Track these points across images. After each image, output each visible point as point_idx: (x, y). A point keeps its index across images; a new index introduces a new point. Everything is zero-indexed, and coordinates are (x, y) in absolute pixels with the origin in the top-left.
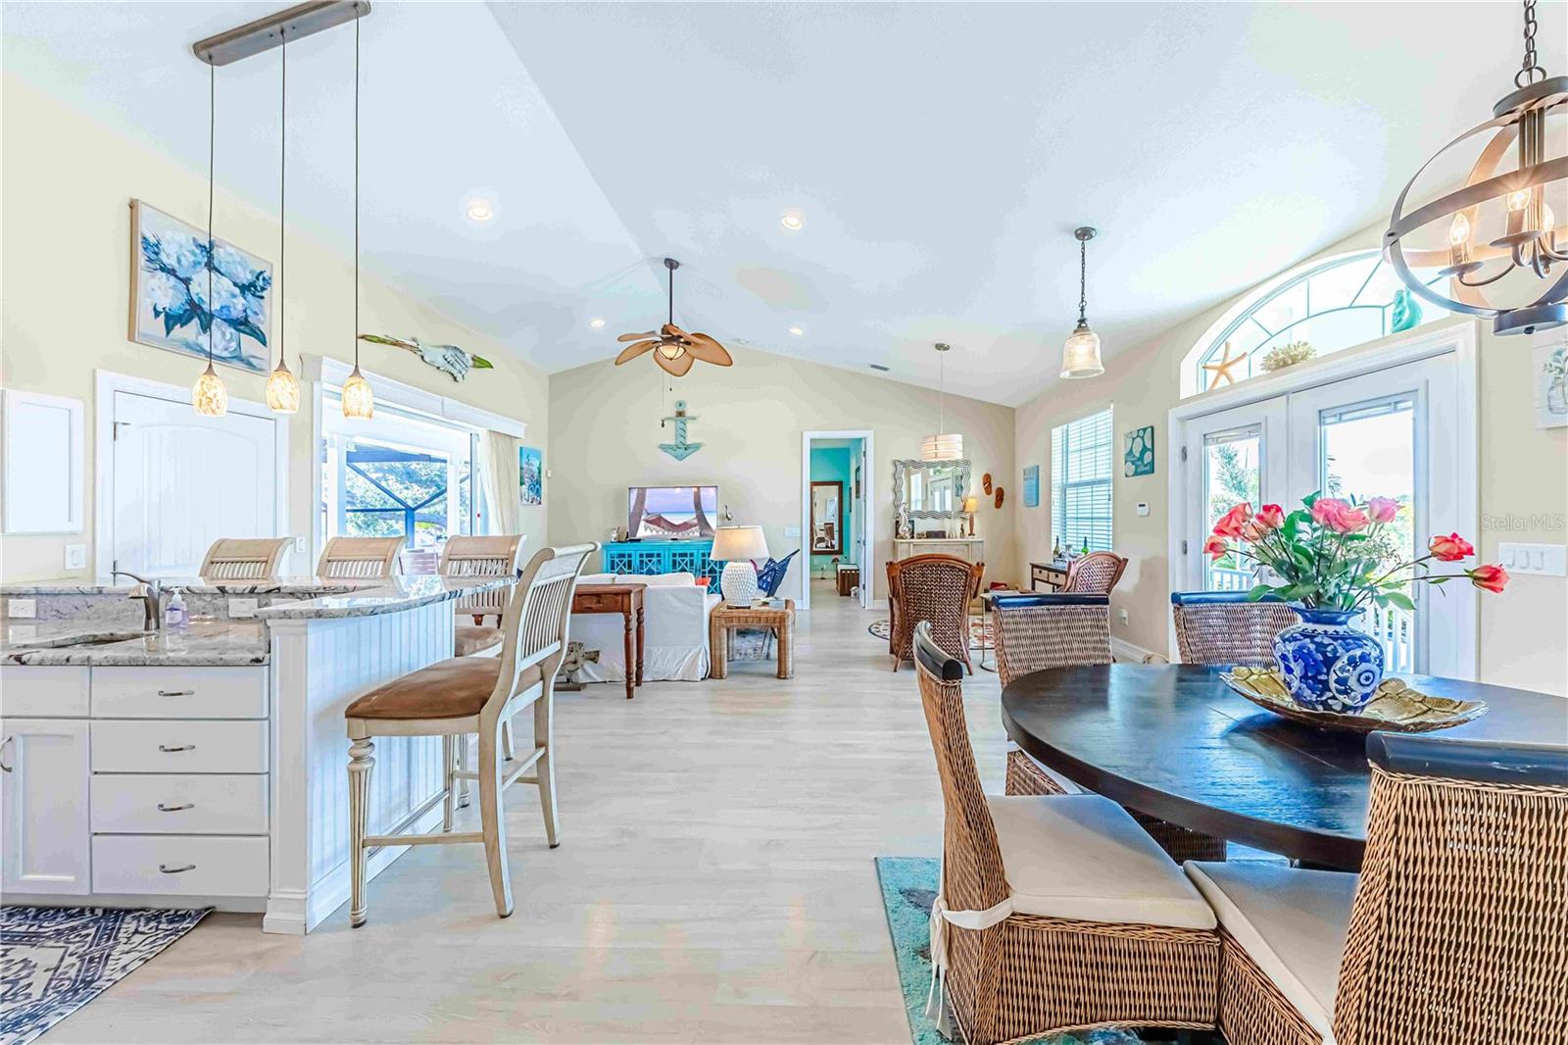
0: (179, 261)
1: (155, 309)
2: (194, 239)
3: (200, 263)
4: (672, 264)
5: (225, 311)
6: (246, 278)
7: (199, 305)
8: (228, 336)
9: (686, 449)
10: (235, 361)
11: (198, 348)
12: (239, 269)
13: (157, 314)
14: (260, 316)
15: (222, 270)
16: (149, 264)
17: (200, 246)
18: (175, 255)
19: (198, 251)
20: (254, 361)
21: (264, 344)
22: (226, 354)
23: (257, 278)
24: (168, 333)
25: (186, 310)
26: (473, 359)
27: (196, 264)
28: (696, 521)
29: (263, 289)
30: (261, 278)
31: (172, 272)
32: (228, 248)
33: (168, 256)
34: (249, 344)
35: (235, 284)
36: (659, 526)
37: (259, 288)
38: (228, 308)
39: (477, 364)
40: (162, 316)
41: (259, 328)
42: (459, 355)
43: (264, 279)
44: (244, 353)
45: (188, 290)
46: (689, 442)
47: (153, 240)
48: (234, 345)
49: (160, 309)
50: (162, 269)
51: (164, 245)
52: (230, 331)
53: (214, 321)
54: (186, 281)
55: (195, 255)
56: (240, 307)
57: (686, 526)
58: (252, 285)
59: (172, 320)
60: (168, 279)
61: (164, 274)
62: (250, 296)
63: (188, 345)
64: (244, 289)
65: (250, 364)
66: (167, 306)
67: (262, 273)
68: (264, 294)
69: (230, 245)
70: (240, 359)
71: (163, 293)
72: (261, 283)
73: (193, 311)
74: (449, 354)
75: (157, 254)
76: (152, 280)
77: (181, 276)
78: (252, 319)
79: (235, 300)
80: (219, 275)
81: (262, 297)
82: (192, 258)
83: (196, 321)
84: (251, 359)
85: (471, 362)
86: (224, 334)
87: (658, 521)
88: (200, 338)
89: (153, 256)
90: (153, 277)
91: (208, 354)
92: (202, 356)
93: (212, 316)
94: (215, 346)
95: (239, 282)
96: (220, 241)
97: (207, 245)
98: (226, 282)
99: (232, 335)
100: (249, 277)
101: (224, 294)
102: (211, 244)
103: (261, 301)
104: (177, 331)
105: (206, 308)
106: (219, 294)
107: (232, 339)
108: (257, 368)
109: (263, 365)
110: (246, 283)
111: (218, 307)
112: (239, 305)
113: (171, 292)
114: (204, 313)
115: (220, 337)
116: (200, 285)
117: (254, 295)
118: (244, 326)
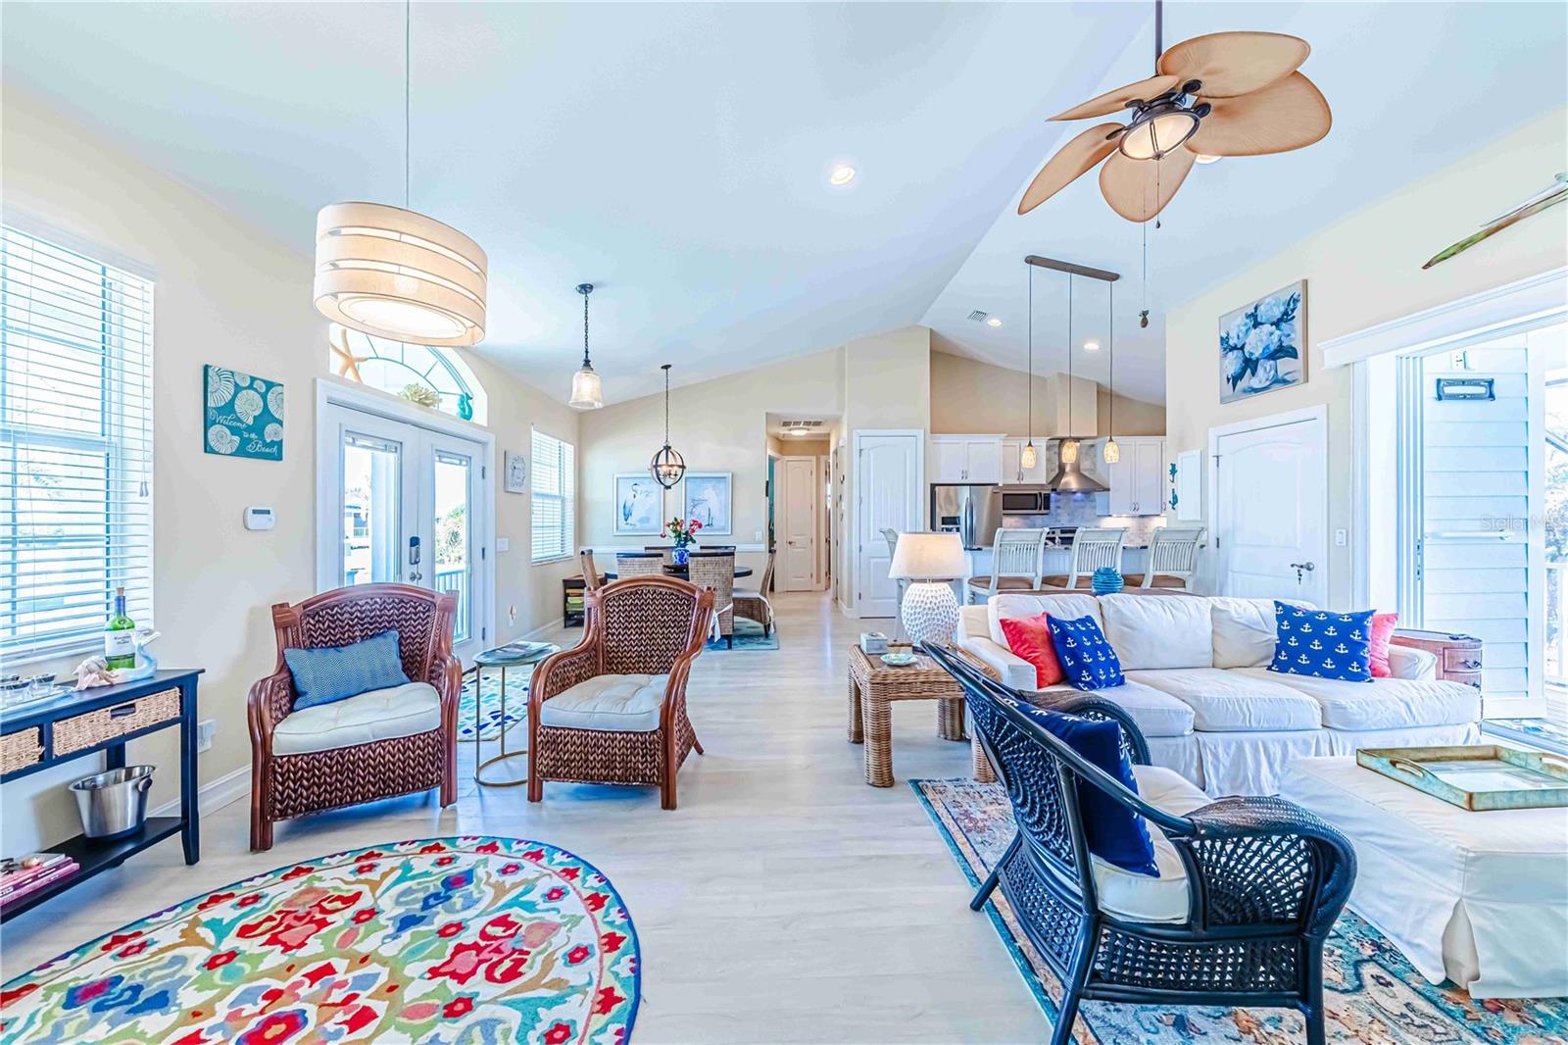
0: (1238, 337)
1: (1227, 378)
2: (1246, 314)
3: (1250, 328)
5: (1266, 350)
6: (1277, 313)
7: (1250, 359)
8: (1269, 368)
10: (1275, 386)
11: (1248, 390)
12: (1275, 309)
13: (1228, 380)
14: (1292, 335)
15: (1263, 321)
16: (1224, 352)
17: (1248, 316)
18: (1236, 335)
19: (1248, 320)
20: (1287, 378)
21: (1297, 356)
22: (1268, 383)
23: (1289, 305)
24: (1234, 389)
25: (1243, 367)
27: (1247, 331)
29: (1293, 310)
30: (1292, 302)
31: (1235, 348)
32: (1267, 301)
33: (1233, 339)
34: (1285, 365)
35: (1272, 324)
37: (1290, 313)
38: (1267, 347)
40: (1231, 380)
41: (1291, 347)
43: (1294, 300)
44: (1281, 374)
45: (1243, 352)
47: (1224, 335)
48: (1272, 373)
49: (1230, 376)
50: (1230, 350)
51: (1230, 334)
52: (1268, 365)
53: (1259, 364)
54: (1242, 348)
55: (1245, 324)
56: (1276, 340)
58: (1286, 313)
59: (1235, 379)
60: (1233, 354)
61: (1231, 353)
62: (1283, 325)
63: (1245, 391)
64: (1277, 324)
65: (1285, 382)
66: (1232, 372)
67: (1292, 296)
68: (1294, 314)
69: (1267, 297)
70: (1279, 380)
71: (1233, 363)
72: (1292, 306)
73: (1250, 364)
75: (1227, 343)
76: (1226, 361)
77: (1240, 346)
78: (1286, 343)
79: (1273, 337)
80: (1261, 326)
81: (1294, 317)
82: (1244, 329)
83: (1249, 371)
86: (1266, 369)
88: (1250, 382)
89: (1226, 346)
90: (1227, 358)
91: (1256, 391)
92: (1253, 394)
93: (1258, 360)
94: (1260, 382)
95: (1275, 320)
96: (1261, 300)
97: (1253, 311)
98: (1267, 328)
99: (1270, 366)
100: (1282, 309)
101: (1265, 338)
102: (1256, 308)
103: (1291, 322)
104: (1240, 385)
105: (1254, 357)
106: (1262, 340)
107: (1271, 370)
108: (1296, 380)
109: (1300, 375)
110: (1279, 316)
111: (1262, 350)
112: (1275, 338)
113: (1235, 361)
114: (1254, 361)
115: (1263, 373)
116: (1250, 344)
117: (1286, 321)
118: (1280, 352)
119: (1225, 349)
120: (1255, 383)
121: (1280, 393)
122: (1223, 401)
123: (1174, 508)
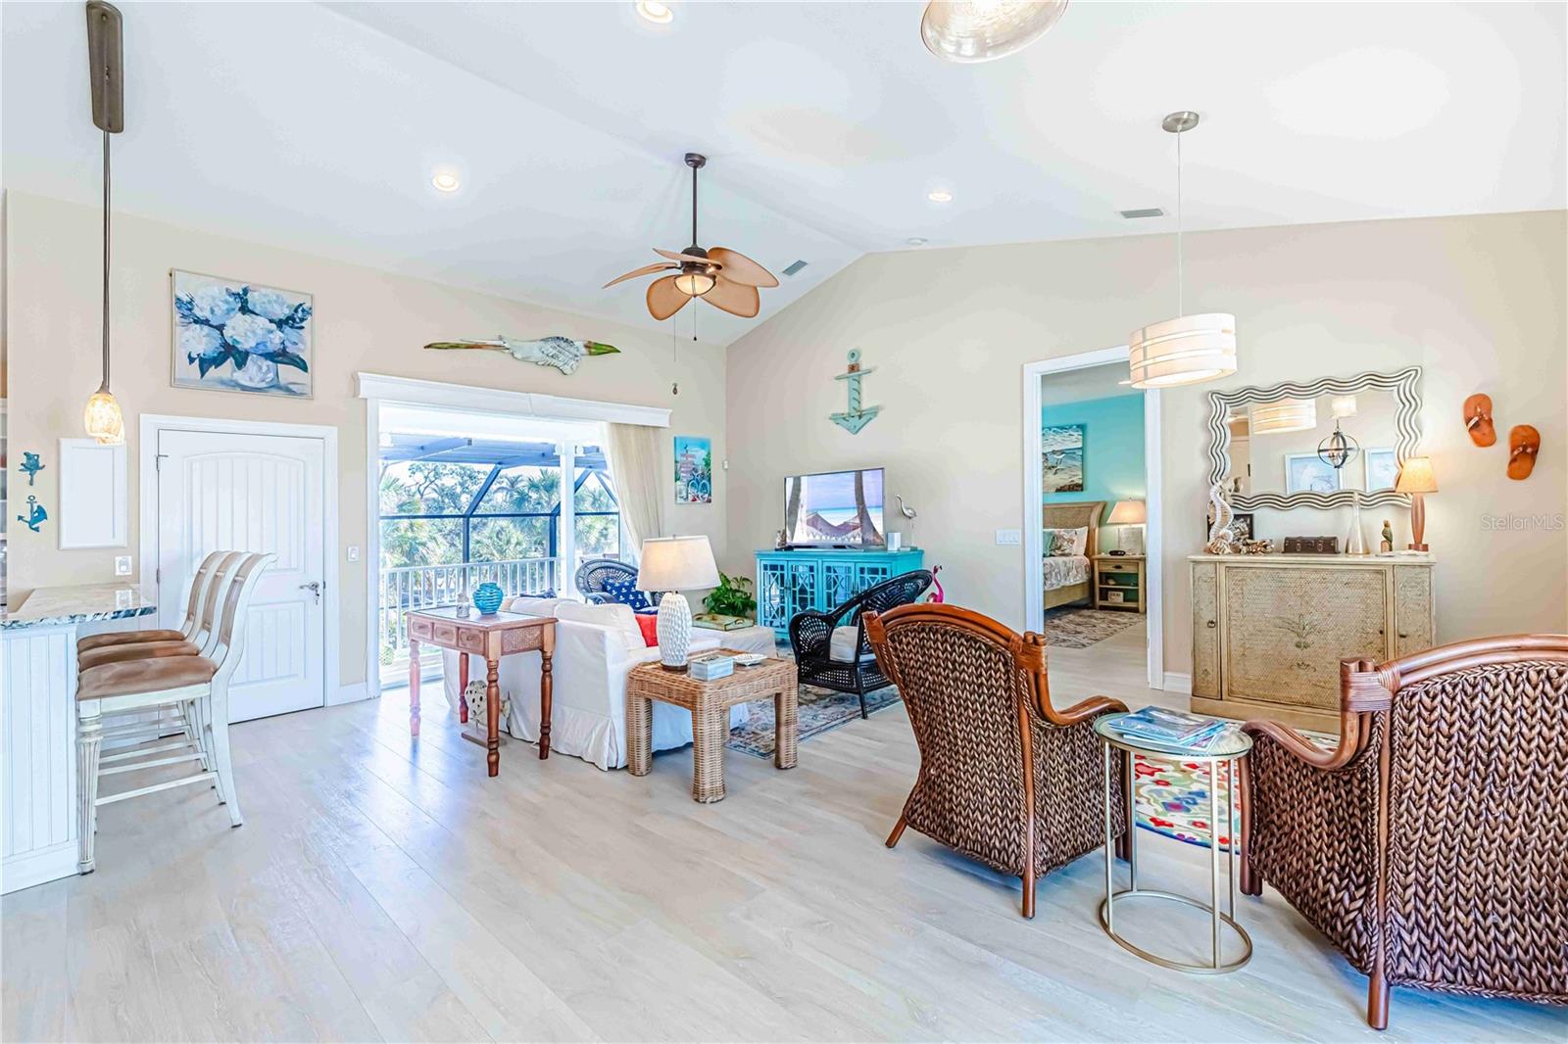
0: (212, 311)
1: (189, 356)
2: (227, 290)
3: (234, 309)
4: (696, 161)
5: (261, 347)
6: (282, 312)
7: (234, 346)
8: (265, 369)
9: (860, 415)
10: (273, 390)
11: (233, 384)
12: (276, 306)
13: (192, 360)
14: (301, 346)
15: (257, 312)
16: (183, 320)
17: (233, 294)
18: (209, 308)
19: (231, 299)
20: (294, 387)
21: (305, 369)
22: (263, 385)
23: (296, 311)
24: (202, 376)
25: (221, 352)
26: (586, 346)
27: (229, 311)
29: (302, 320)
30: (300, 310)
31: (206, 322)
32: (263, 291)
33: (201, 310)
34: (288, 373)
35: (271, 321)
37: (298, 320)
38: (264, 343)
39: (593, 350)
40: (197, 362)
41: (298, 356)
42: (563, 344)
43: (303, 311)
44: (283, 381)
45: (222, 335)
46: (865, 406)
47: (186, 299)
48: (271, 375)
49: (194, 355)
50: (196, 322)
51: (197, 301)
52: (266, 364)
53: (249, 358)
54: (220, 328)
55: (227, 302)
56: (277, 341)
57: (847, 528)
58: (291, 318)
59: (205, 363)
60: (202, 329)
61: (198, 326)
62: (287, 329)
63: (223, 382)
65: (290, 391)
66: (201, 352)
67: (301, 305)
68: (303, 324)
69: (264, 286)
70: (278, 387)
71: (202, 342)
72: (300, 314)
73: (232, 353)
74: (549, 348)
75: (190, 310)
76: (187, 333)
77: (215, 324)
78: (291, 349)
79: (271, 336)
80: (254, 316)
81: (302, 328)
82: (225, 307)
83: (231, 360)
84: (291, 386)
85: (584, 350)
86: (260, 368)
87: (815, 521)
88: (235, 374)
89: (187, 313)
90: (187, 330)
91: (244, 388)
92: (239, 389)
93: (247, 354)
94: (251, 379)
95: (276, 318)
96: (255, 285)
97: (241, 292)
98: (262, 321)
99: (268, 366)
100: (287, 312)
101: (259, 332)
102: (246, 291)
103: (300, 331)
104: (212, 372)
105: (241, 347)
106: (254, 332)
107: (268, 371)
108: (302, 394)
109: (307, 390)
110: (283, 317)
111: (254, 345)
112: (276, 339)
113: (204, 340)
114: (239, 352)
115: (256, 371)
116: (234, 329)
117: (292, 327)
118: (281, 356)
119: (185, 316)
120: (240, 376)
121: (277, 401)
122: (174, 381)
123: (37, 529)
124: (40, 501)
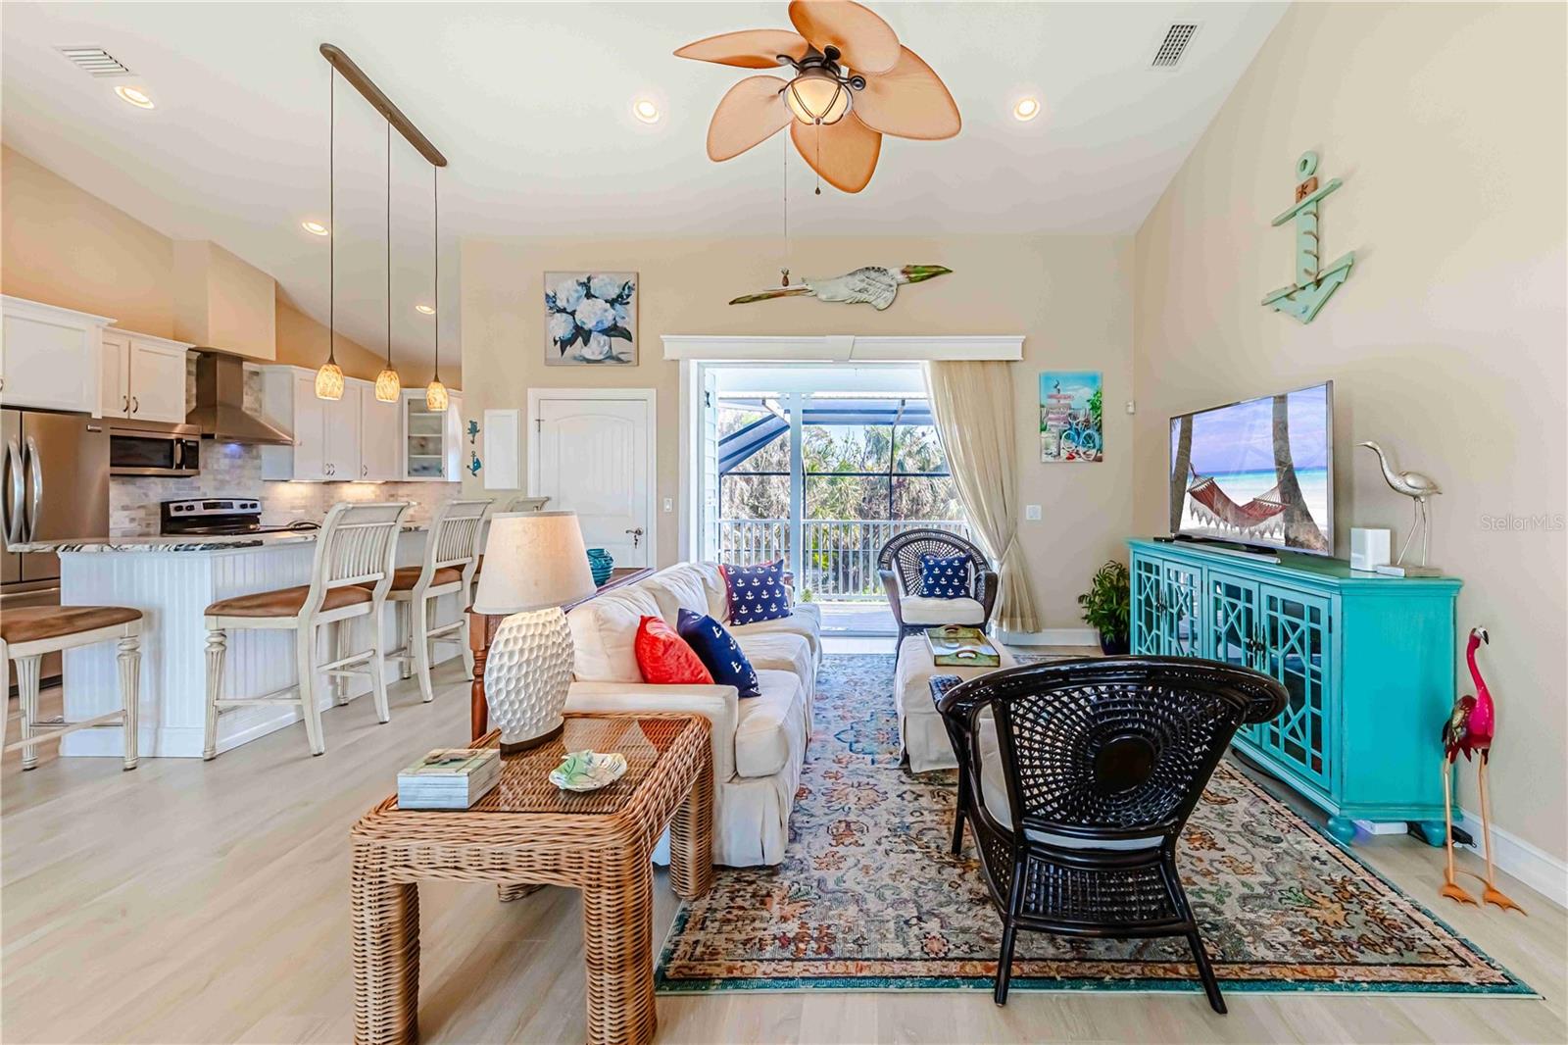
0: (568, 301)
1: (555, 340)
2: (577, 281)
3: (582, 296)
5: (600, 325)
6: (613, 293)
7: (582, 327)
8: (602, 342)
9: (1318, 283)
10: (608, 362)
11: (580, 358)
12: (609, 287)
13: (556, 342)
14: (627, 319)
15: (597, 295)
16: (550, 311)
17: (581, 283)
18: (566, 298)
19: (580, 288)
20: (622, 357)
21: (630, 339)
22: (602, 357)
23: (624, 289)
24: (562, 354)
25: (573, 334)
26: (903, 272)
27: (579, 298)
28: (1277, 498)
29: (628, 296)
30: (626, 287)
31: (564, 311)
32: (601, 277)
33: (561, 300)
34: (618, 344)
35: (606, 301)
36: (1211, 507)
37: (625, 297)
38: (601, 322)
39: (913, 275)
40: (559, 343)
41: (625, 329)
42: (873, 274)
43: (629, 288)
44: (615, 352)
45: (574, 319)
47: (551, 294)
48: (607, 348)
49: (557, 339)
50: (558, 311)
51: (558, 295)
52: (603, 339)
53: (592, 335)
54: (573, 314)
55: (577, 291)
56: (611, 318)
57: (1255, 511)
58: (620, 296)
59: (565, 344)
60: (562, 317)
61: (559, 315)
62: (617, 306)
63: (575, 358)
64: (612, 302)
65: (619, 360)
66: (562, 335)
67: (627, 283)
68: (629, 300)
69: (601, 273)
70: (611, 357)
71: (561, 327)
72: (626, 291)
73: (581, 333)
74: (857, 282)
75: (554, 302)
76: (553, 322)
77: (570, 311)
78: (620, 324)
79: (606, 314)
80: (594, 299)
81: (628, 303)
82: (576, 295)
83: (580, 339)
84: (619, 356)
85: (901, 278)
86: (599, 342)
87: (1210, 495)
88: (582, 351)
89: (552, 305)
90: (553, 319)
91: (589, 361)
92: (585, 363)
93: (590, 331)
94: (593, 353)
95: (610, 298)
96: (595, 273)
97: (586, 281)
98: (600, 303)
99: (605, 341)
100: (617, 291)
101: (599, 312)
102: (589, 279)
103: (627, 306)
104: (569, 350)
105: (586, 327)
106: (595, 314)
107: (605, 345)
108: (628, 362)
109: (633, 358)
110: (615, 296)
111: (594, 323)
112: (609, 316)
113: (564, 324)
114: (586, 331)
115: (597, 346)
116: (582, 313)
117: (621, 304)
118: (614, 331)
119: (551, 308)
120: (587, 352)
121: (611, 370)
122: (549, 362)
123: (475, 475)
124: (478, 456)
